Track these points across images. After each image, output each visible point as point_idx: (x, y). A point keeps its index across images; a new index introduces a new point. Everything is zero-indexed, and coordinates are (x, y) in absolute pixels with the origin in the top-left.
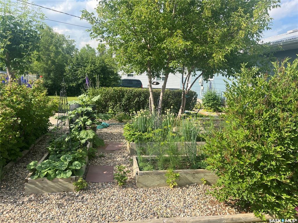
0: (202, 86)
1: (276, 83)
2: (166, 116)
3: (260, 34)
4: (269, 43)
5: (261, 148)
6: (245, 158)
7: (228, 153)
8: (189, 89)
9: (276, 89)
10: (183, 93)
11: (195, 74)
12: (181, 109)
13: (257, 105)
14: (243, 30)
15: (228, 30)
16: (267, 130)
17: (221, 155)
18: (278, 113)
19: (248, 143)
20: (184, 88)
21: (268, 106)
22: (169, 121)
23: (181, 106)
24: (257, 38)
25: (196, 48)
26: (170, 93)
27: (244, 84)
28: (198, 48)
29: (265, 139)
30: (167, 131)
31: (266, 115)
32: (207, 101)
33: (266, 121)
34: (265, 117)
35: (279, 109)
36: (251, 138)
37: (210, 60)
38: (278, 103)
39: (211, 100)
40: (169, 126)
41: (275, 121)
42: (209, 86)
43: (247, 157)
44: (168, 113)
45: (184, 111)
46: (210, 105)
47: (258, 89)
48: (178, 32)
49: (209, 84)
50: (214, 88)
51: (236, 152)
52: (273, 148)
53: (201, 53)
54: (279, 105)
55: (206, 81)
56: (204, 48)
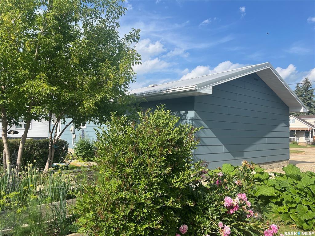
0: (74, 134)
1: (142, 131)
2: (27, 172)
3: (126, 85)
4: (135, 94)
5: (133, 197)
6: (119, 211)
7: (102, 208)
8: (58, 138)
9: (142, 136)
10: (50, 142)
11: (65, 122)
12: (48, 162)
13: (127, 153)
14: (111, 80)
15: (97, 79)
16: (137, 177)
17: (93, 212)
18: (145, 159)
19: (121, 194)
20: (51, 137)
21: (137, 154)
22: (32, 179)
23: (48, 158)
24: (125, 89)
25: (63, 94)
26: (34, 143)
27: (114, 133)
28: (66, 94)
29: (137, 187)
30: (28, 192)
31: (136, 162)
32: (80, 150)
33: (137, 168)
34: (135, 164)
35: (146, 156)
36: (124, 187)
37: (80, 107)
38: (145, 150)
39: (84, 148)
40: (30, 186)
41: (144, 167)
42: (81, 134)
43: (121, 209)
44: (29, 169)
45: (53, 164)
46: (84, 154)
47: (127, 137)
48: (41, 75)
49: (82, 132)
50: (87, 136)
51: (110, 206)
52: (144, 195)
53: (69, 99)
54: (146, 152)
55: (77, 129)
56: (73, 94)
